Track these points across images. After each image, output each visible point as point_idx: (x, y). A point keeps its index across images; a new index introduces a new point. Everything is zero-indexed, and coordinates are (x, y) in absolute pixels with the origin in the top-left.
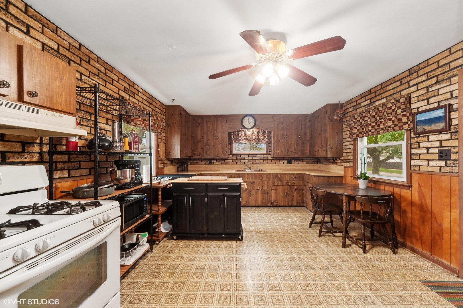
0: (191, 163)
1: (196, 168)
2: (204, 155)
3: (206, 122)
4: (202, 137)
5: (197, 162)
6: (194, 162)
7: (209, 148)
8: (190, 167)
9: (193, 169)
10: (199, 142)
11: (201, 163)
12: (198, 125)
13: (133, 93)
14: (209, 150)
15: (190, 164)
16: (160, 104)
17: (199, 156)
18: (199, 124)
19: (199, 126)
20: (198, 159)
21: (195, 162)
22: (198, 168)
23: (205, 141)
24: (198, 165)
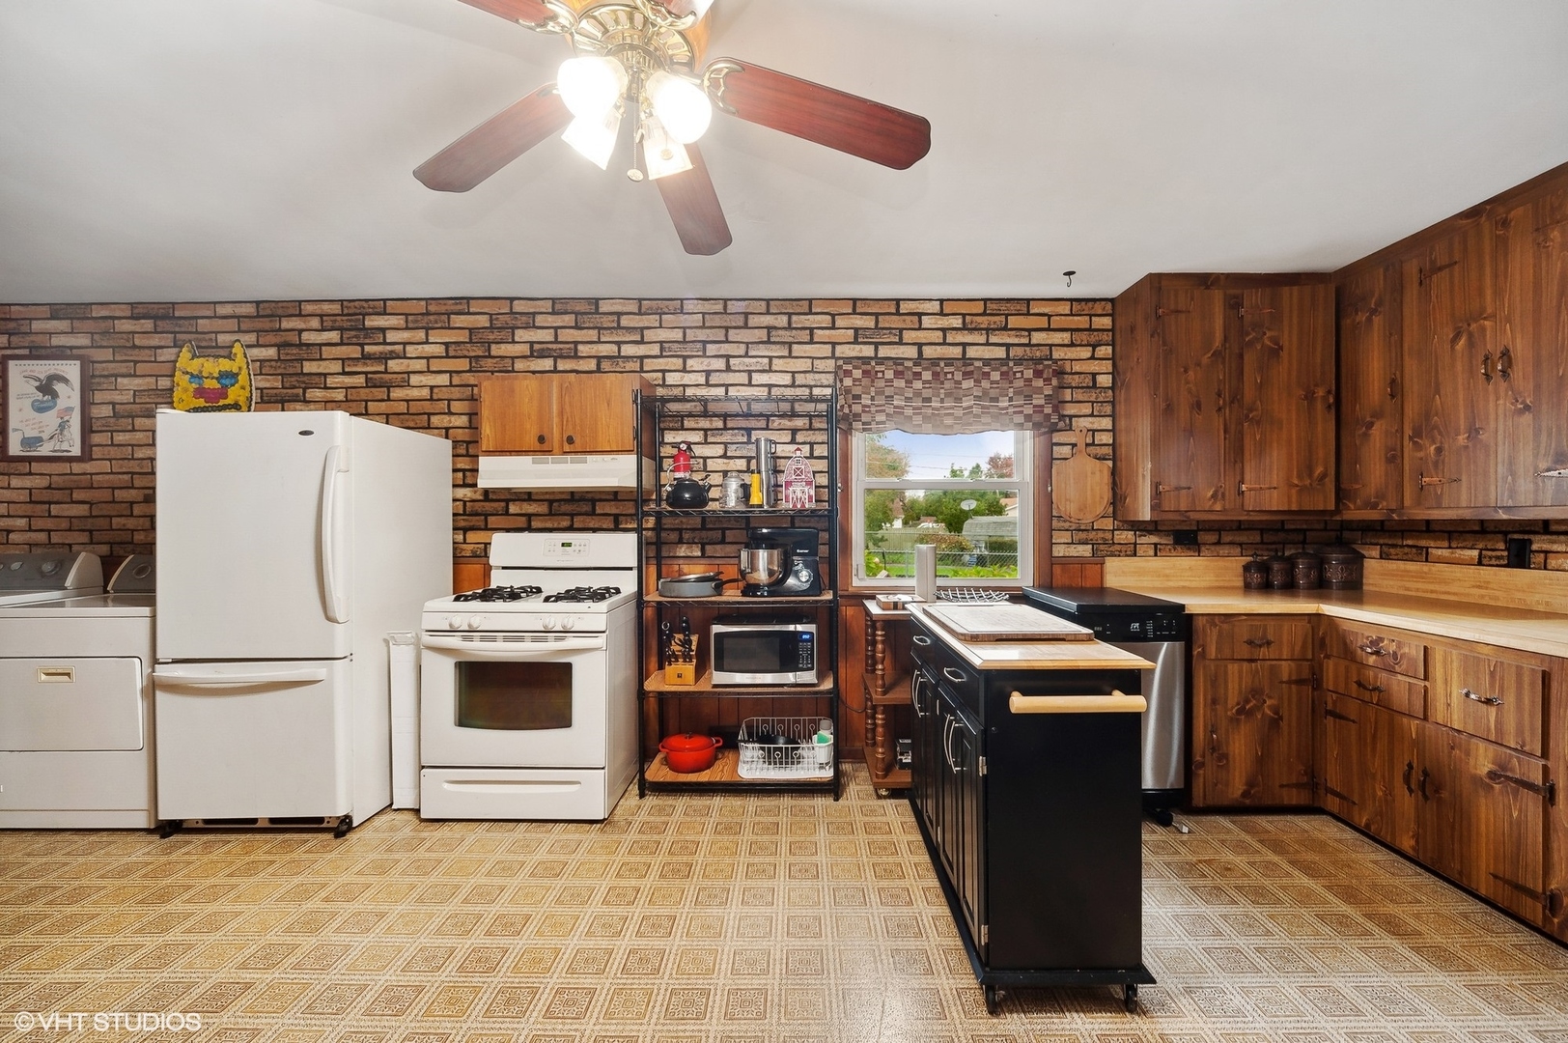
0: (1385, 549)
1: (1408, 585)
2: (1407, 502)
3: (1421, 283)
4: (1395, 388)
5: (1423, 543)
6: (1402, 546)
7: (1439, 450)
8: (1376, 570)
9: (1391, 586)
10: (1370, 425)
11: (1446, 553)
12: (1369, 320)
13: (890, 333)
14: (1436, 464)
15: (1381, 558)
16: (1065, 308)
17: (1374, 506)
18: (1374, 312)
19: (1376, 319)
20: (1429, 528)
21: (1410, 542)
22: (1420, 586)
23: (1412, 408)
24: (1425, 567)
